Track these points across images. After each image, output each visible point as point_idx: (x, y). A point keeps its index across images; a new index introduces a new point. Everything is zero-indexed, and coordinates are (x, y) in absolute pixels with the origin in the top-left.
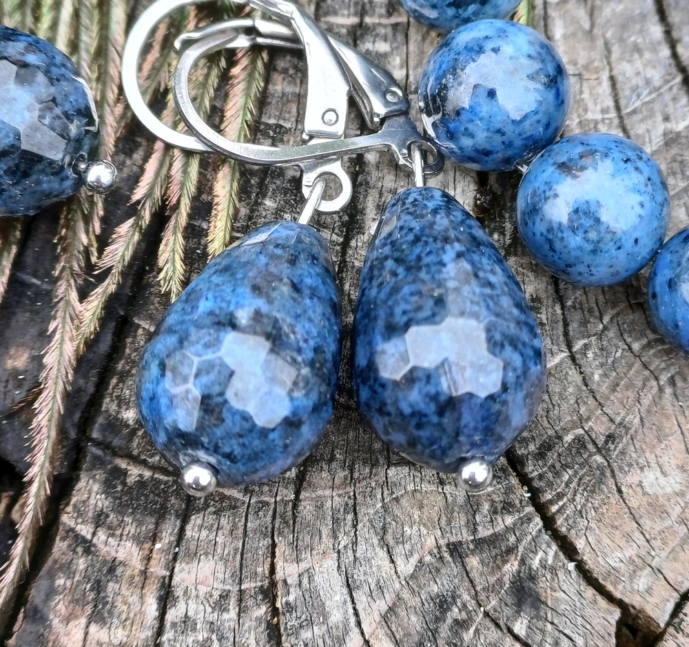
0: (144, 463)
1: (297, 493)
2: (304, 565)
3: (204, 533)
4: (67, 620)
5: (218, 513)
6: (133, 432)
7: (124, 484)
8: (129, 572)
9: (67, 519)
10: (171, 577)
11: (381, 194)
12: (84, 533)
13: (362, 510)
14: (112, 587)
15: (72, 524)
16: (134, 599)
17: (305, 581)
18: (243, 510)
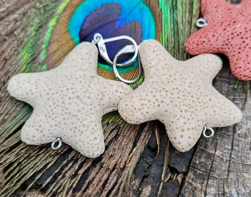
0: (200, 170)
1: (228, 177)
2: (229, 190)
3: (211, 183)
5: (214, 180)
6: (198, 165)
7: (197, 174)
8: (199, 189)
10: (206, 190)
11: (239, 127)
12: (190, 182)
13: (239, 181)
14: (196, 191)
15: (188, 180)
16: (200, 194)
17: (230, 192)
18: (218, 179)
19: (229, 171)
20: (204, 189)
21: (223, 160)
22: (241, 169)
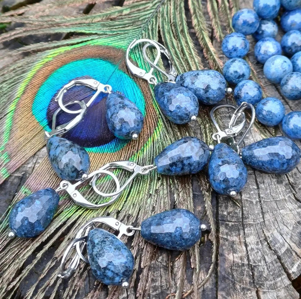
0: (231, 222)
1: (264, 219)
2: (271, 233)
3: (249, 231)
4: (228, 254)
5: (250, 227)
6: (227, 216)
7: (229, 226)
8: (237, 242)
9: (220, 236)
10: (246, 241)
12: (225, 237)
13: (278, 220)
14: (235, 246)
15: (222, 236)
16: (240, 247)
17: (272, 235)
18: (254, 226)
19: (263, 213)
20: (243, 240)
21: (253, 203)
22: (276, 207)
